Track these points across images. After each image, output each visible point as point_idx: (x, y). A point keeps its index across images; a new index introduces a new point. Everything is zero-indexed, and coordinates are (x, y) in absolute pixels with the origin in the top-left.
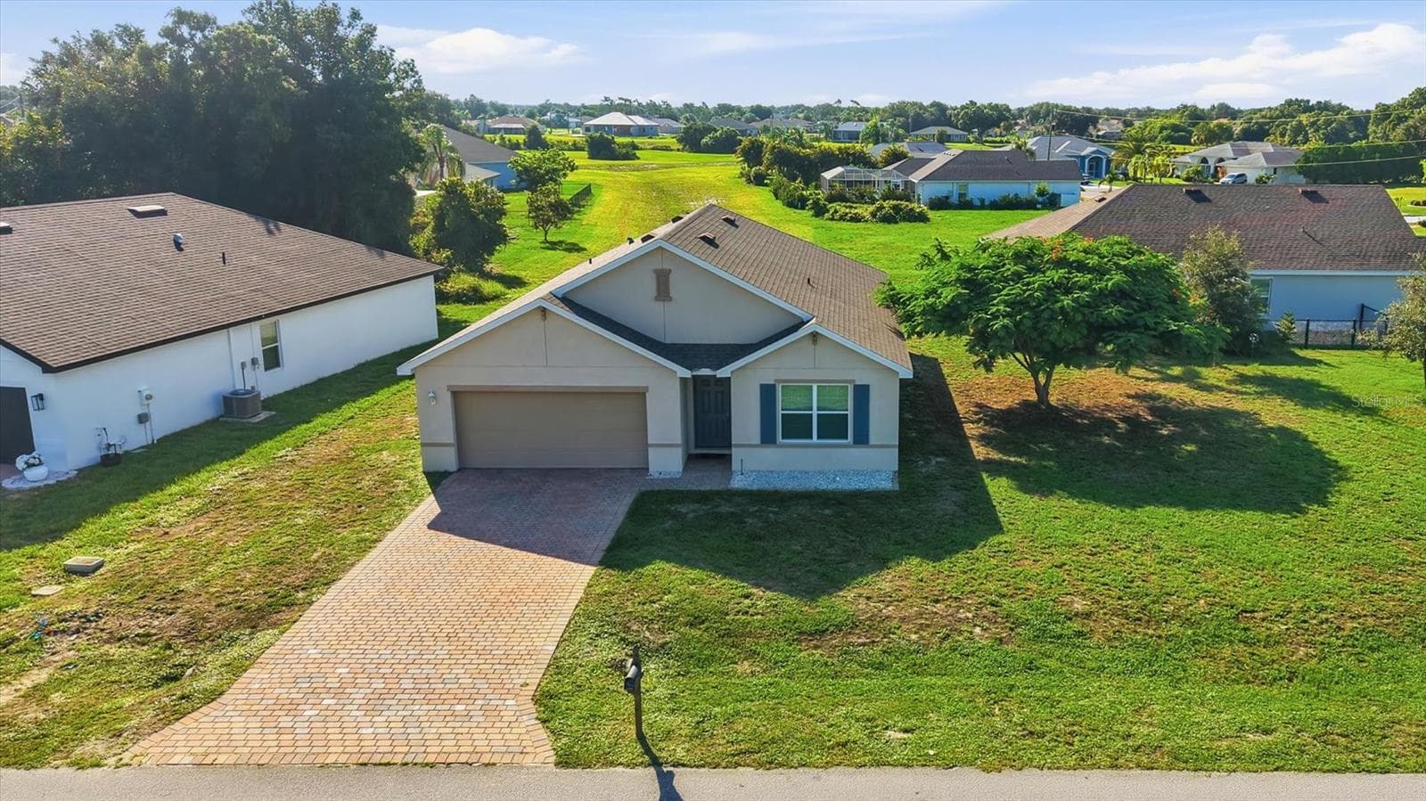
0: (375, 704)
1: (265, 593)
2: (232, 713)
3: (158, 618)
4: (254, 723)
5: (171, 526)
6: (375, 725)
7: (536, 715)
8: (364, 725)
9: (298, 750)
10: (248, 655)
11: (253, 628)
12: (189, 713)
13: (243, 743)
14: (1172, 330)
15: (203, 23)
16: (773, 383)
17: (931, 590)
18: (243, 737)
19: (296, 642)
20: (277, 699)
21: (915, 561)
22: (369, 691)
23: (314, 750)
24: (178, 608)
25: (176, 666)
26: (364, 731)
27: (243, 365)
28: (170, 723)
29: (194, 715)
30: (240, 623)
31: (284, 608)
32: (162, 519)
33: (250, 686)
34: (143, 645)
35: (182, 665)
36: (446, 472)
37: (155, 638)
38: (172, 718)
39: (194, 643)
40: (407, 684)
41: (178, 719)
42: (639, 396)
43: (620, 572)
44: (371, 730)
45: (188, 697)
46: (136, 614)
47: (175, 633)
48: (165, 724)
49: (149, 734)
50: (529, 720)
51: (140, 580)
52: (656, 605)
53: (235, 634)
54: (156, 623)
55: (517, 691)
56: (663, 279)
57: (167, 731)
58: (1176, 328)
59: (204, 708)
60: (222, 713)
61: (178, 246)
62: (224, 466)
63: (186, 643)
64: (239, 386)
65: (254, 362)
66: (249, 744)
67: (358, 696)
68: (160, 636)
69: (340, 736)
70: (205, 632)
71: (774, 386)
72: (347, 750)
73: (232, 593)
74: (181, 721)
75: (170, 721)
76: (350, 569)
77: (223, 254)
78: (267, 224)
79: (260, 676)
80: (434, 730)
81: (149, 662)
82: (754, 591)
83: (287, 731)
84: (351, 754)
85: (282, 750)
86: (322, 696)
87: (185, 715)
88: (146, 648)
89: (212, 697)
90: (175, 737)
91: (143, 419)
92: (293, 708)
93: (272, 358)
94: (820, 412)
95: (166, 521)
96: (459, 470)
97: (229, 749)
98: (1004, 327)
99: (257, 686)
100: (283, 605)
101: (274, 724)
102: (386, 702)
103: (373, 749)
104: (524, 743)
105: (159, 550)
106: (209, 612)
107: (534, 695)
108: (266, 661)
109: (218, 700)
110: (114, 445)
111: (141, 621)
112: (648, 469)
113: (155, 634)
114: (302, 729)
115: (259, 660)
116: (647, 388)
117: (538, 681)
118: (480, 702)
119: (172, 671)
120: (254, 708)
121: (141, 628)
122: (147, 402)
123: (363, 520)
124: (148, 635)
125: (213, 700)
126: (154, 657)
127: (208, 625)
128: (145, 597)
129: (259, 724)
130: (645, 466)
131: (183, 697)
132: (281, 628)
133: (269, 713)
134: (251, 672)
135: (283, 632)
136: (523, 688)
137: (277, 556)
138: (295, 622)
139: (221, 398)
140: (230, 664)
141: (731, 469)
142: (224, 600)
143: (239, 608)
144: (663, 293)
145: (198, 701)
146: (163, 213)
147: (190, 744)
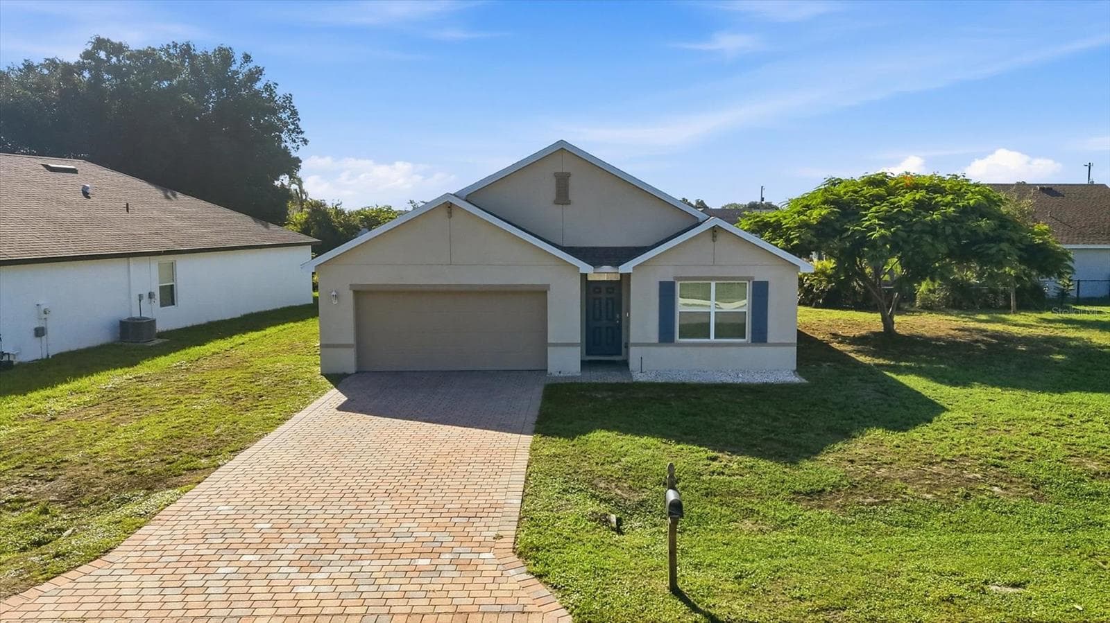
0: (309, 561)
1: (162, 460)
2: (120, 572)
3: (35, 484)
4: (151, 582)
5: (59, 413)
6: (315, 582)
7: (525, 569)
8: (299, 582)
9: (212, 613)
10: (143, 512)
11: (148, 489)
12: (64, 572)
13: (135, 606)
14: (1038, 243)
15: (118, 49)
16: (672, 280)
17: (917, 455)
18: (135, 598)
19: (203, 499)
20: (181, 556)
21: (880, 431)
22: (299, 546)
23: (235, 612)
24: (60, 475)
25: (52, 530)
26: (300, 589)
27: (141, 297)
28: (37, 583)
29: (71, 574)
30: (131, 487)
31: (185, 472)
32: (50, 408)
33: (145, 543)
34: (14, 510)
35: (58, 530)
36: (345, 374)
37: (29, 503)
38: (40, 577)
39: (77, 508)
40: (349, 538)
41: (48, 579)
42: (540, 294)
43: (562, 439)
44: (310, 589)
45: (64, 555)
46: (9, 481)
47: (55, 498)
48: (30, 584)
49: (6, 597)
50: (518, 574)
51: (19, 454)
52: (616, 465)
53: (128, 495)
54: (33, 489)
55: (490, 544)
56: (562, 182)
57: (32, 593)
58: (1041, 241)
59: (84, 566)
60: (109, 572)
61: (86, 193)
62: (119, 371)
63: (67, 508)
64: (136, 314)
65: (151, 295)
66: (143, 606)
67: (288, 552)
68: (35, 502)
69: (269, 596)
70: (89, 497)
71: (673, 283)
72: (280, 612)
73: (125, 462)
74: (50, 581)
75: (37, 581)
76: (258, 440)
77: (127, 204)
78: (165, 192)
79: (159, 533)
80: (396, 587)
81: (19, 527)
82: (720, 455)
83: (196, 591)
84: (287, 616)
85: (191, 613)
86: (240, 552)
87: (58, 574)
88: (16, 514)
89: (95, 554)
90: (41, 600)
91: (40, 332)
92: (203, 565)
93: (168, 296)
94: (717, 310)
95: (54, 410)
96: (357, 373)
97: (115, 614)
98: (882, 236)
99: (155, 543)
100: (184, 469)
101: (179, 583)
102: (324, 557)
103: (317, 611)
104: (522, 601)
105: (43, 430)
106: (97, 478)
107: (514, 548)
108: (167, 518)
109: (103, 558)
110: (8, 354)
111: (15, 488)
112: (547, 370)
113: (30, 500)
114: (216, 587)
115: (156, 517)
116: (548, 286)
117: (514, 533)
118: (447, 556)
119: (47, 535)
120: (150, 565)
121: (13, 494)
122: (45, 316)
123: (266, 405)
124: (22, 501)
125: (97, 558)
126: (25, 522)
127: (95, 490)
128: (23, 466)
129: (158, 584)
130: (543, 368)
131: (57, 555)
132: (183, 489)
133: (171, 571)
134: (146, 530)
135: (186, 492)
136: (497, 541)
137: (175, 432)
138: (199, 483)
139: (119, 323)
140: (120, 521)
141: (629, 369)
142: (114, 467)
143: (132, 473)
144: (562, 197)
145: (76, 559)
146: (74, 171)
147: (62, 607)
